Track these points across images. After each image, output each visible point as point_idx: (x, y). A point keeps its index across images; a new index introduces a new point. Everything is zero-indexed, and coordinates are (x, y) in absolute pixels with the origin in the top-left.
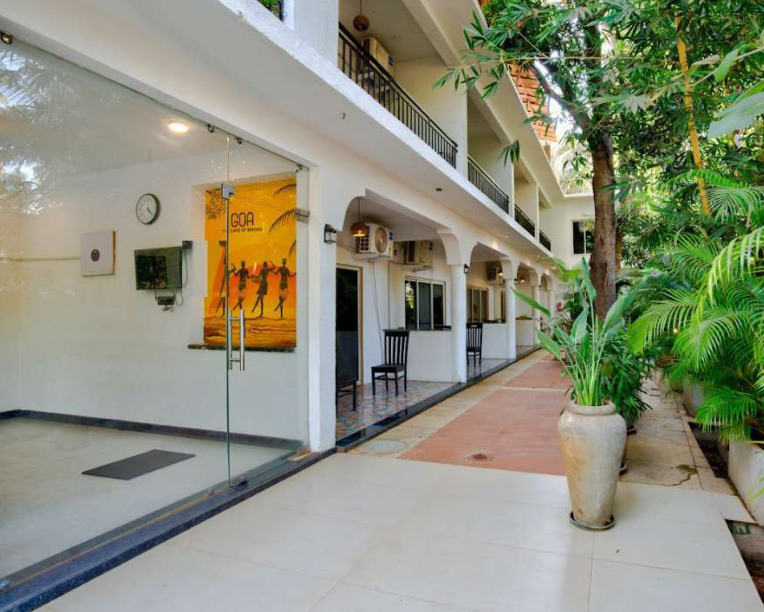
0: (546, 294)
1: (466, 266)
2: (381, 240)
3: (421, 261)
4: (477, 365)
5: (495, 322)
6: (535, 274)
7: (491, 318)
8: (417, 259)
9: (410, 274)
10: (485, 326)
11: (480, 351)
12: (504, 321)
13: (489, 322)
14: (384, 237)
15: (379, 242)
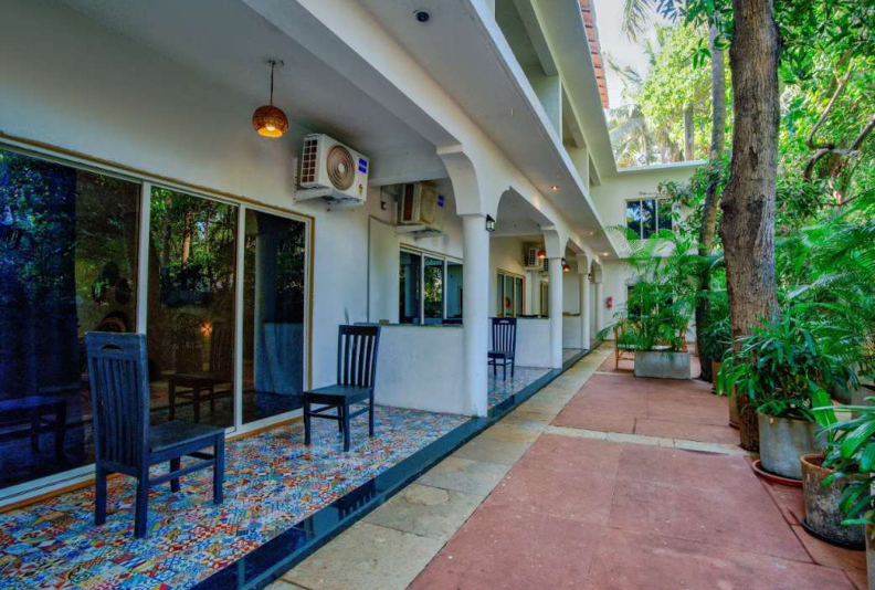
0: (594, 286)
1: (489, 219)
2: (341, 168)
3: (422, 219)
4: (508, 377)
5: (535, 317)
6: (585, 258)
7: (528, 312)
8: (416, 216)
9: (410, 241)
10: (520, 322)
11: (513, 359)
12: (545, 316)
13: (526, 317)
14: (348, 164)
15: (337, 172)
